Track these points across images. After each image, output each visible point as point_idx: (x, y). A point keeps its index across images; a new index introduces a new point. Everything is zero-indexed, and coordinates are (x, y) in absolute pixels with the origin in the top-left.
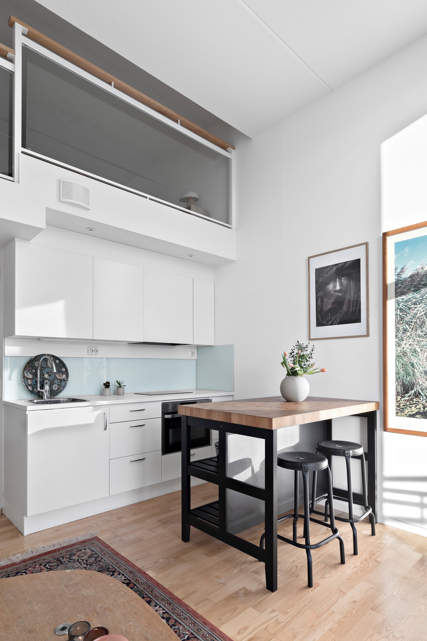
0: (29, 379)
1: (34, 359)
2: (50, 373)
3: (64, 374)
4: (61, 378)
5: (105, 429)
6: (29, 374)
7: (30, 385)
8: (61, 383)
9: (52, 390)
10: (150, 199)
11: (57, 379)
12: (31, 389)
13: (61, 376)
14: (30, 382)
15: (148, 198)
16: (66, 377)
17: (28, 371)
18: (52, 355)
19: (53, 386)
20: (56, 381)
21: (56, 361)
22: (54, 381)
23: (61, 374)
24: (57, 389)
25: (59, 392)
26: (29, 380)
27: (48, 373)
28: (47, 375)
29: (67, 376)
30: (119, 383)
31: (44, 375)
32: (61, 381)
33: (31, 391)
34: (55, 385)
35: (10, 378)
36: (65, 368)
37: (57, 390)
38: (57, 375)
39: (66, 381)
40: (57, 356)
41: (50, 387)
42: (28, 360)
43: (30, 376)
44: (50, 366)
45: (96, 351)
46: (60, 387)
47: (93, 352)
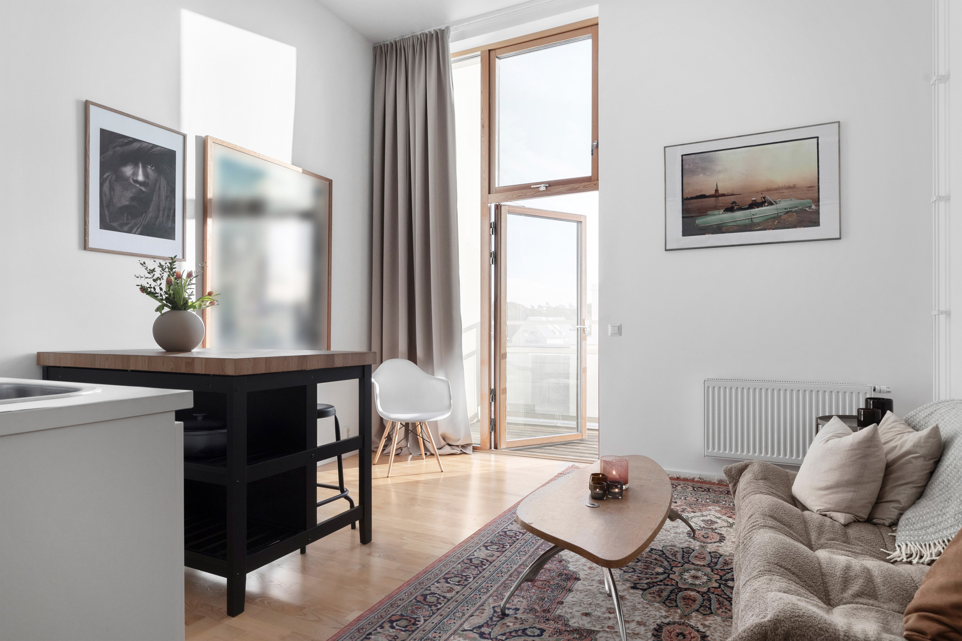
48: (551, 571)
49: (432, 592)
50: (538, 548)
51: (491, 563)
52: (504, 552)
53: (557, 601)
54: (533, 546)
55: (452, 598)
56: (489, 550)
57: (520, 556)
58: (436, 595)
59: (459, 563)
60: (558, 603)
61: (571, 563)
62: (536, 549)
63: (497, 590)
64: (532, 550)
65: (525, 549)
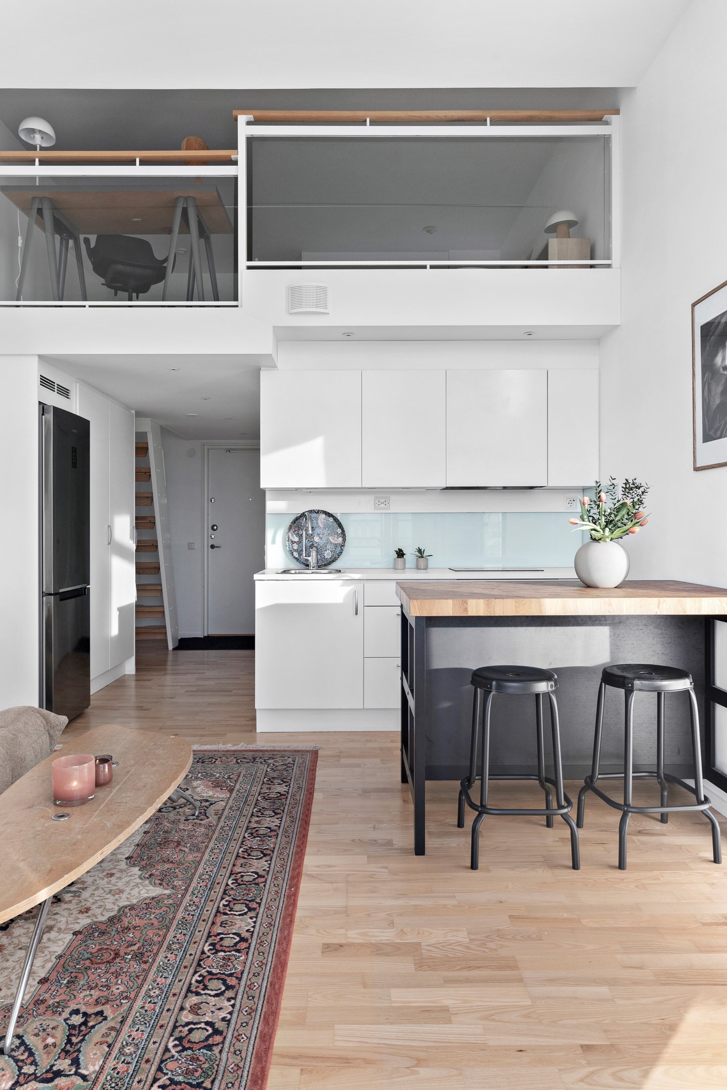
0: (295, 542)
1: (300, 516)
2: (321, 536)
3: (341, 536)
4: (336, 543)
5: (357, 614)
6: (295, 535)
7: (296, 551)
8: (335, 549)
9: (324, 558)
10: (432, 267)
11: (331, 543)
12: (297, 556)
13: (336, 539)
14: (295, 546)
15: (428, 267)
16: (343, 540)
17: (294, 532)
18: (323, 511)
19: (326, 552)
20: (329, 546)
21: (329, 519)
22: (326, 546)
23: (336, 536)
24: (330, 556)
25: (333, 562)
26: (295, 544)
27: (318, 535)
28: (318, 538)
29: (344, 540)
30: (420, 551)
32: (336, 545)
33: (297, 558)
34: (328, 551)
35: (274, 542)
36: (342, 528)
37: (331, 558)
38: (330, 538)
39: (342, 546)
40: (331, 512)
41: (321, 554)
42: (293, 518)
43: (296, 539)
44: (321, 526)
45: (386, 503)
46: (335, 554)
47: (382, 505)
48: (161, 861)
49: (273, 818)
50: (186, 890)
51: (237, 856)
52: (231, 874)
53: (150, 834)
54: (196, 892)
55: (251, 817)
56: (252, 872)
57: (207, 872)
58: (267, 816)
59: (274, 848)
60: (149, 832)
61: (137, 876)
62: (189, 886)
63: (214, 831)
64: (193, 885)
65: (205, 883)
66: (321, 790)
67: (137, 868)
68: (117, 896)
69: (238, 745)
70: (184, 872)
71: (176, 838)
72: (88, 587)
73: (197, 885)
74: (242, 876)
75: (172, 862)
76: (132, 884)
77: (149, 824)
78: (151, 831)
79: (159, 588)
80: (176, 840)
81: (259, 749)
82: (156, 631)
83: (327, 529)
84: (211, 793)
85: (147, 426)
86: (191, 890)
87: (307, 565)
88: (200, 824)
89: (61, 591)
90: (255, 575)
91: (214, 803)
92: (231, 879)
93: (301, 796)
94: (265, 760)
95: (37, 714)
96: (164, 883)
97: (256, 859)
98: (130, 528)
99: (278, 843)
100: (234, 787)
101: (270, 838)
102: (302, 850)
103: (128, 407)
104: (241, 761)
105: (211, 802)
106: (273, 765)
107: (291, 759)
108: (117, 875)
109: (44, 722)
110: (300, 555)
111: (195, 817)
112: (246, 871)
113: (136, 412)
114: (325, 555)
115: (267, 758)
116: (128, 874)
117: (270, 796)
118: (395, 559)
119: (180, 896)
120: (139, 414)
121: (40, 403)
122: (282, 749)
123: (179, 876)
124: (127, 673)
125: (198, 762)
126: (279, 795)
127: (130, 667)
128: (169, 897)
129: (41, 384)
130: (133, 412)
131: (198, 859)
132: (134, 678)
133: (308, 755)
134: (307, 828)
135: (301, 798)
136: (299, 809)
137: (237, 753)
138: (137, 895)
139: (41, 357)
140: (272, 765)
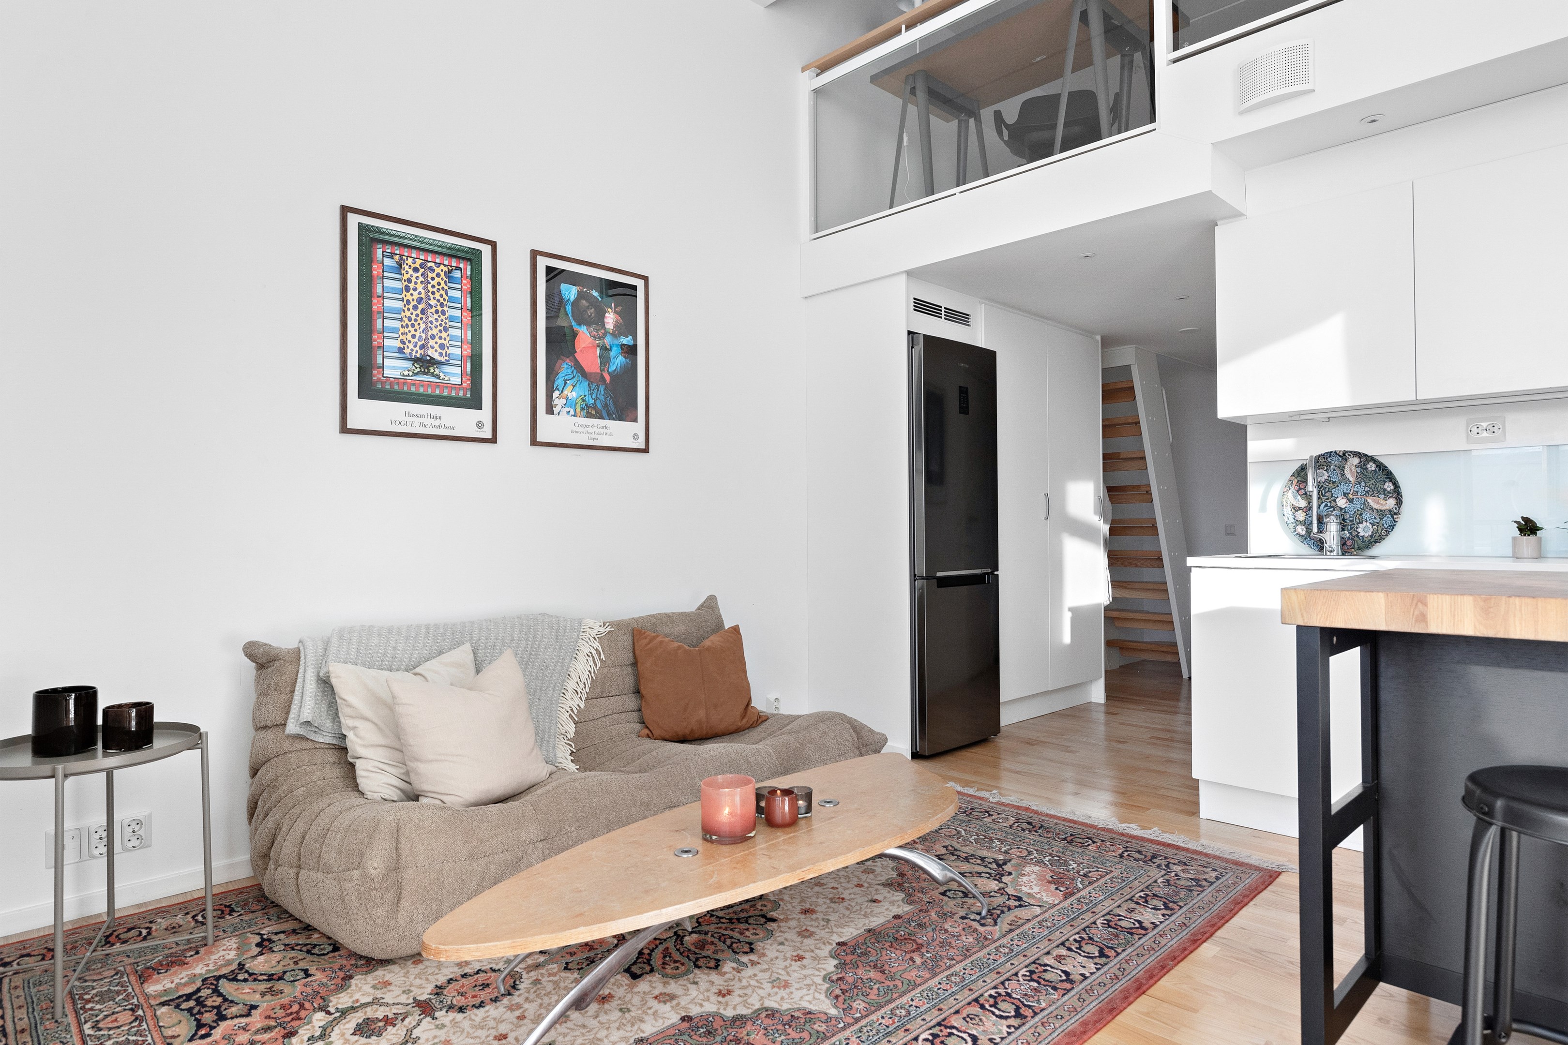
0: (1300, 509)
1: (1310, 463)
2: (1350, 496)
3: (1392, 497)
4: (1383, 508)
6: (1300, 497)
8: (1381, 519)
9: (1357, 536)
11: (1372, 509)
12: (1304, 533)
13: (1383, 502)
14: (1301, 516)
16: (1397, 504)
17: (1298, 491)
18: (1355, 452)
19: (1361, 525)
20: (1367, 515)
21: (1368, 466)
22: (1361, 515)
23: (1382, 496)
24: (1370, 533)
25: (1376, 542)
26: (1300, 512)
27: (1345, 495)
28: (1345, 500)
29: (1399, 502)
31: (1335, 501)
32: (1381, 513)
33: (1302, 536)
34: (1364, 523)
35: (1263, 508)
36: (1393, 481)
37: (1371, 536)
38: (1369, 500)
39: (1395, 514)
40: (1370, 454)
41: (1351, 528)
42: (1297, 466)
43: (1303, 503)
44: (1351, 479)
45: (1495, 429)
46: (1380, 529)
47: (1485, 434)
48: (873, 965)
49: (1091, 960)
50: (858, 1021)
51: (976, 1000)
52: (939, 1024)
55: (1058, 946)
56: (970, 1035)
57: (910, 1006)
58: (1083, 954)
59: (1042, 1010)
61: (823, 973)
62: (867, 1016)
63: (982, 949)
64: (873, 1017)
66: (1224, 941)
67: (835, 962)
68: (776, 990)
69: (1150, 829)
70: (881, 994)
71: (925, 939)
72: (996, 573)
73: (878, 1020)
74: (950, 1034)
75: (883, 972)
76: (808, 981)
77: (912, 907)
78: (904, 917)
79: (1163, 587)
80: (919, 941)
81: (1179, 844)
82: (1164, 649)
83: (1363, 484)
84: (1036, 889)
85: (1126, 356)
86: (862, 1024)
87: (1321, 549)
88: (976, 930)
89: (939, 574)
90: (1188, 559)
91: (1026, 906)
92: (931, 1031)
93: (1171, 943)
94: (1169, 863)
95: (847, 725)
96: (841, 999)
97: (997, 1016)
98: (1095, 499)
99: (1060, 1002)
100: (1079, 891)
101: (1052, 991)
102: (1084, 1032)
103: (1090, 333)
104: (1128, 855)
105: (1022, 903)
106: (1176, 875)
107: (1214, 874)
108: (805, 962)
109: (855, 736)
110: (1309, 530)
111: (978, 918)
112: (963, 1028)
113: (1102, 338)
114: (1359, 530)
115: (1176, 861)
116: (819, 966)
117: (1120, 923)
118: (1514, 539)
119: (842, 1025)
120: (1108, 342)
121: (909, 333)
122: (1217, 853)
123: (871, 996)
124: (1093, 700)
125: (1065, 839)
126: (1137, 925)
127: (1097, 693)
128: (829, 1019)
129: (915, 310)
130: (1098, 338)
131: (919, 981)
132: (1103, 709)
133: (1253, 876)
134: (1131, 999)
135: (1169, 945)
136: (1149, 961)
137: (1134, 841)
138: (797, 999)
139: (910, 274)
140: (1173, 874)
